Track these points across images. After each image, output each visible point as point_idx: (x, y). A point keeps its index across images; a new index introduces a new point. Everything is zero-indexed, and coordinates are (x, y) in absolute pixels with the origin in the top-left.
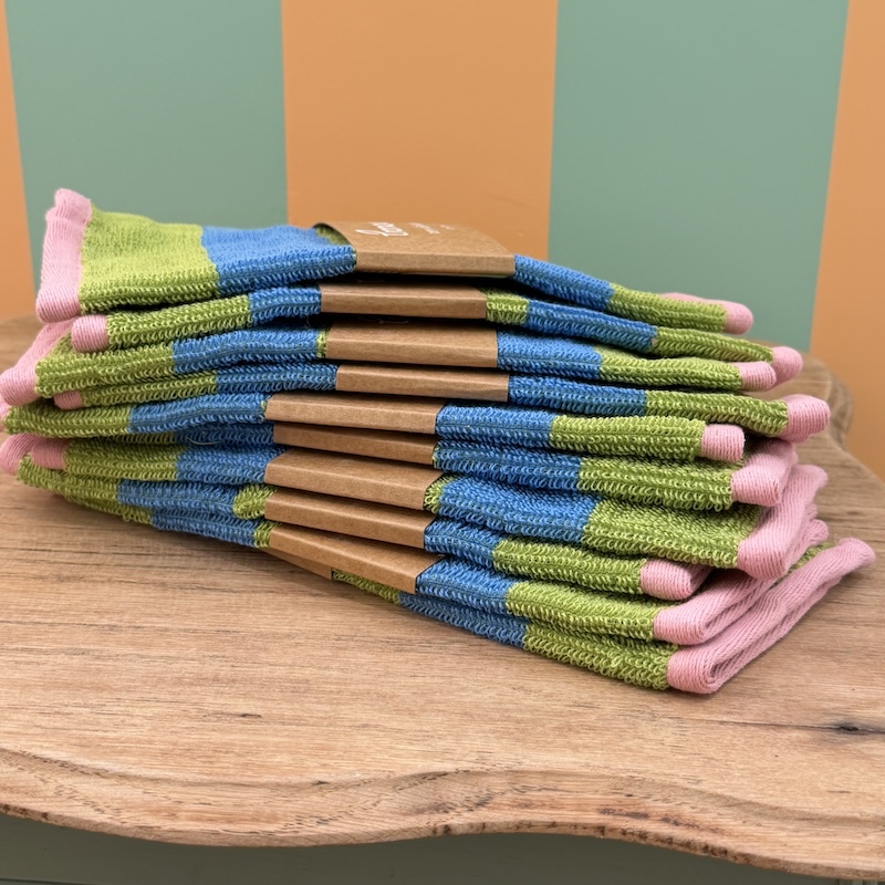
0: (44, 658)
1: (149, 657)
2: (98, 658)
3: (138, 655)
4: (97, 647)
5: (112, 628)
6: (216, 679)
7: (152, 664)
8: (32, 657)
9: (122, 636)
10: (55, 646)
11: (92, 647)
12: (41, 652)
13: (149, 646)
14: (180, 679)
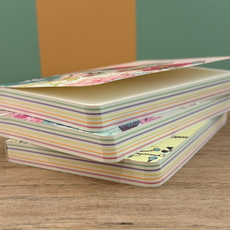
1: (58, 198)
2: (30, 200)
3: (52, 197)
4: (29, 195)
5: (35, 186)
6: (98, 206)
7: (60, 201)
9: (41, 189)
10: (6, 196)
11: (26, 195)
13: (57, 193)
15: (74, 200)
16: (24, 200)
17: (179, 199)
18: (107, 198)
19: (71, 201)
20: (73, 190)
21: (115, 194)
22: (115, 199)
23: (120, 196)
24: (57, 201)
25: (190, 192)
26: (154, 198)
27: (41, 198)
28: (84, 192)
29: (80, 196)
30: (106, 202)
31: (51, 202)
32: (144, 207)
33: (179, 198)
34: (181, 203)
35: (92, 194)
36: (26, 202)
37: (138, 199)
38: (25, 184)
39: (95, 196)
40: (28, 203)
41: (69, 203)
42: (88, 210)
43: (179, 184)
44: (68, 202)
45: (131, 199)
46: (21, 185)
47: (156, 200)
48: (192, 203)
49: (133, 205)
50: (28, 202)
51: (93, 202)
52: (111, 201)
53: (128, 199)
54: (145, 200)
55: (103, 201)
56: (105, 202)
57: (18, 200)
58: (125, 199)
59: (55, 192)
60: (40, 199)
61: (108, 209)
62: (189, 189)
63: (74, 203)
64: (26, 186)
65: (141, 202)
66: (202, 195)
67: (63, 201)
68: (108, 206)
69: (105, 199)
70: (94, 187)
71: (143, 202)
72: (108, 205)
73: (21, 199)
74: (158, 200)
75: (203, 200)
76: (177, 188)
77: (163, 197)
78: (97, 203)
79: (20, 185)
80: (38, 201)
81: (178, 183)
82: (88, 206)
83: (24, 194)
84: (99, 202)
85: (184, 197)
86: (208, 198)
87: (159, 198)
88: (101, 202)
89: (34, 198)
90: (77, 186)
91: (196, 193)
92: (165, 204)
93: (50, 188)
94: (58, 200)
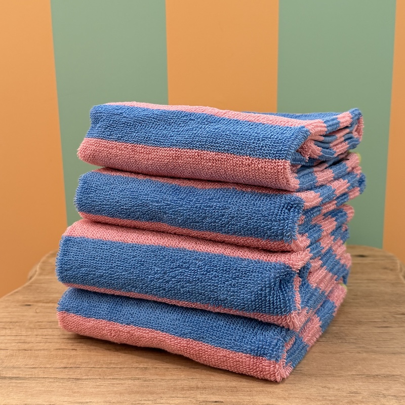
0: (123, 382)
8: (118, 382)
12: (121, 379)
14: (183, 388)
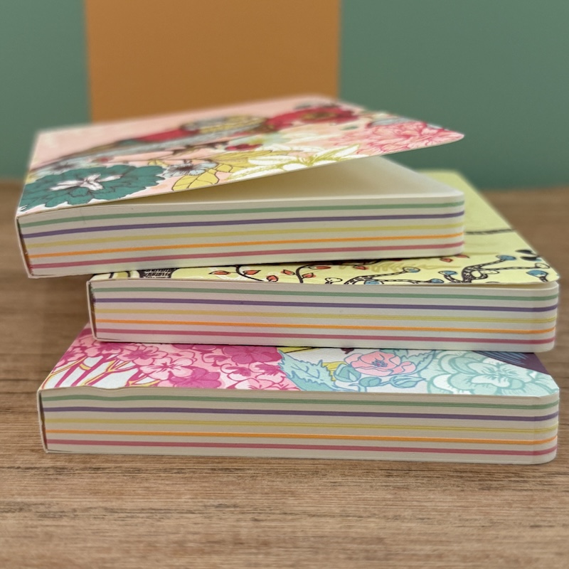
15: (169, 518)
16: (26, 514)
17: (467, 524)
18: (262, 517)
19: (159, 523)
20: (168, 488)
21: (284, 503)
22: (285, 520)
23: (301, 508)
24: (121, 523)
25: (497, 500)
26: (396, 518)
27: (75, 510)
28: (196, 495)
29: (185, 507)
30: (260, 530)
31: (104, 526)
32: (369, 547)
33: (467, 520)
34: (474, 537)
35: (221, 501)
36: (30, 523)
37: (349, 520)
38: (32, 463)
39: (228, 507)
40: (36, 527)
41: (153, 529)
42: (209, 553)
43: (464, 475)
44: (153, 527)
45: (331, 520)
46: (21, 466)
47: (403, 525)
48: (505, 537)
49: (337, 542)
50: (35, 523)
51: (224, 529)
52: (273, 524)
53: (323, 520)
54: (372, 525)
55: (251, 524)
56: (257, 527)
57: (9, 515)
58: (314, 519)
59: (114, 493)
60: (72, 515)
61: (267, 554)
62: (493, 492)
63: (169, 530)
64: (33, 472)
65: (359, 530)
66: (532, 513)
67: (136, 521)
68: (266, 544)
69: (256, 520)
70: (225, 479)
71: (364, 531)
72: (266, 538)
73: (17, 514)
74: (409, 525)
75: (536, 529)
76: (459, 489)
77: (421, 517)
78: (236, 529)
79: (16, 465)
80: (64, 522)
81: (461, 472)
82: (209, 542)
83: (28, 495)
84: (241, 527)
85: (482, 517)
86: (550, 521)
87: (410, 520)
88: (246, 529)
89: (55, 508)
90: (178, 475)
91: (514, 506)
92: (430, 538)
93: (103, 480)
94: (123, 519)
